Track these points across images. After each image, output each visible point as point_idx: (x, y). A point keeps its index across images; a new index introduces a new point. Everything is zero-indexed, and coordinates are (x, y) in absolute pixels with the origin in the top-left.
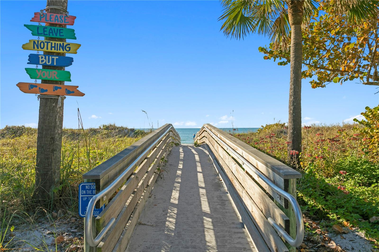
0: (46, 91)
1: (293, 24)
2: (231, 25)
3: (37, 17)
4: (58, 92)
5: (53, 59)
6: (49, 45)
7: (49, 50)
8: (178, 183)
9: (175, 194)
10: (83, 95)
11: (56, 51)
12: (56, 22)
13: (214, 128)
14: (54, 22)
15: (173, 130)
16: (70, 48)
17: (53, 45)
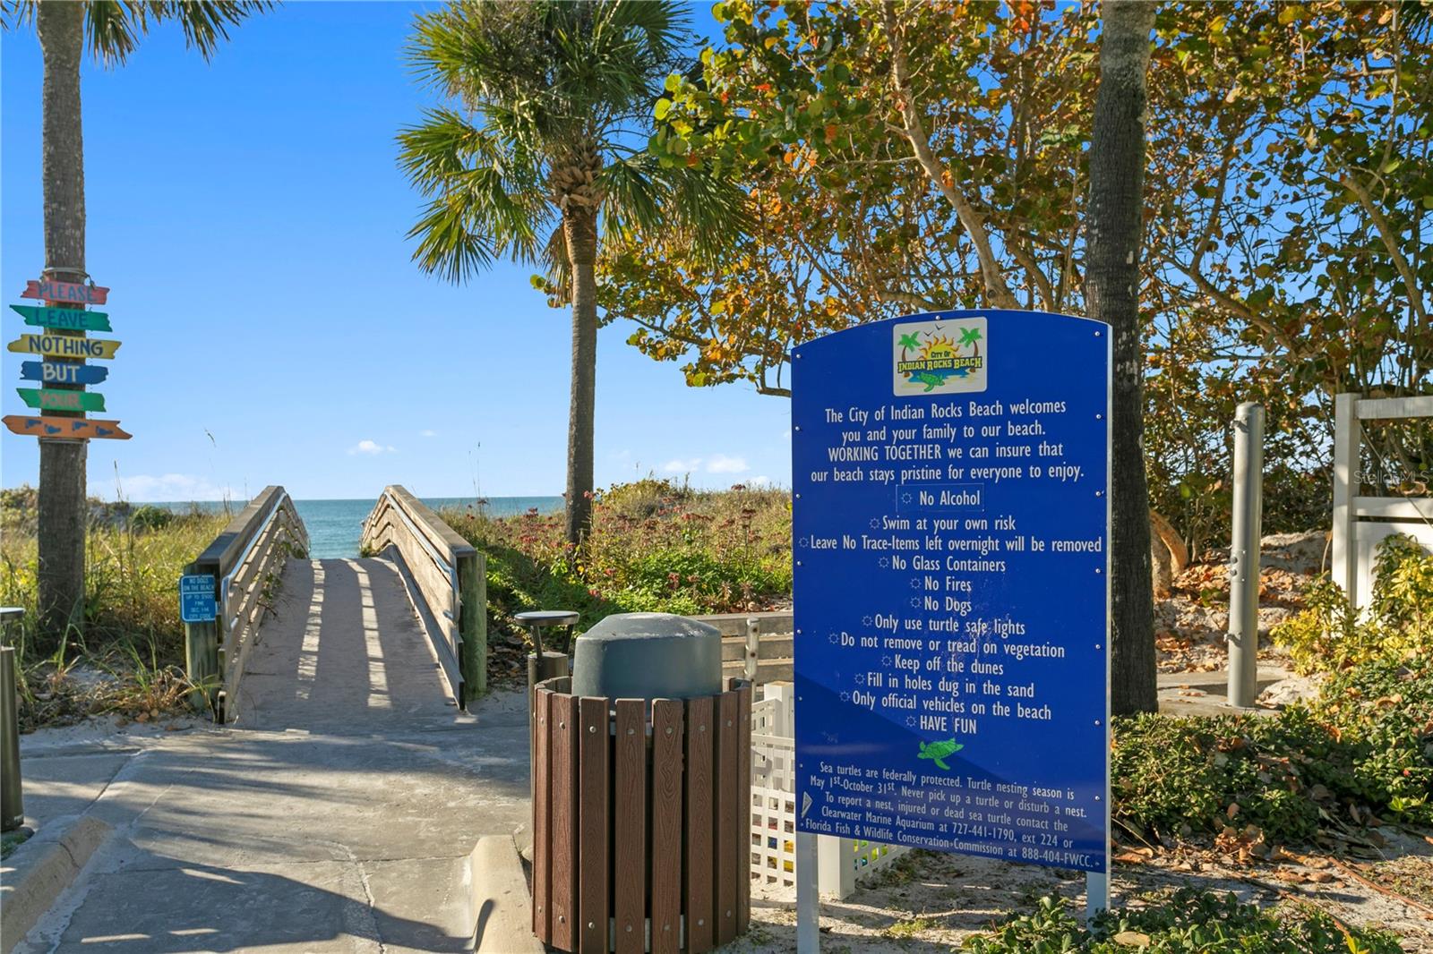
0: (59, 430)
1: (576, 262)
2: (436, 255)
3: (33, 290)
4: (80, 432)
5: (69, 372)
6: (61, 343)
7: (61, 353)
8: (316, 604)
9: (311, 642)
10: (127, 436)
11: (74, 355)
12: (72, 300)
13: (408, 496)
14: (66, 300)
15: (288, 503)
16: (101, 349)
17: (69, 344)
